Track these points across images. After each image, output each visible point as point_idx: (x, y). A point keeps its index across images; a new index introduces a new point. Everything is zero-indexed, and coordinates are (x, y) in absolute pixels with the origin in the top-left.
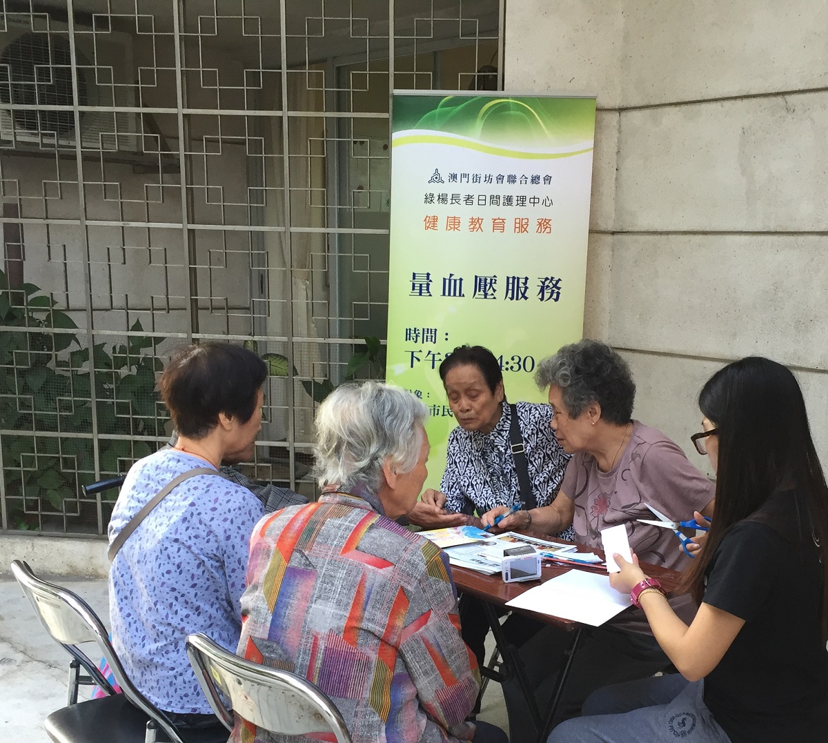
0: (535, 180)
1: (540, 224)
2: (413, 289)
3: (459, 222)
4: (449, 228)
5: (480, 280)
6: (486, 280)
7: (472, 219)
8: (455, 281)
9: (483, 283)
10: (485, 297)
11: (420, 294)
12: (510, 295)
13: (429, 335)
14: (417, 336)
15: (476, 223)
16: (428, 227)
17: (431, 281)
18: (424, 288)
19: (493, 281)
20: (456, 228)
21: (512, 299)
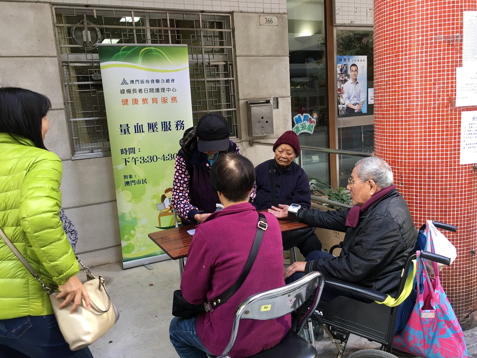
0: (168, 81)
1: (172, 99)
2: (121, 131)
3: (138, 101)
4: (133, 104)
5: (150, 124)
6: (153, 124)
7: (143, 99)
8: (140, 126)
9: (151, 126)
10: (154, 131)
11: (125, 133)
12: (164, 129)
13: (132, 150)
14: (126, 152)
15: (145, 101)
16: (124, 104)
17: (129, 127)
18: (126, 131)
19: (156, 124)
20: (137, 104)
21: (165, 131)
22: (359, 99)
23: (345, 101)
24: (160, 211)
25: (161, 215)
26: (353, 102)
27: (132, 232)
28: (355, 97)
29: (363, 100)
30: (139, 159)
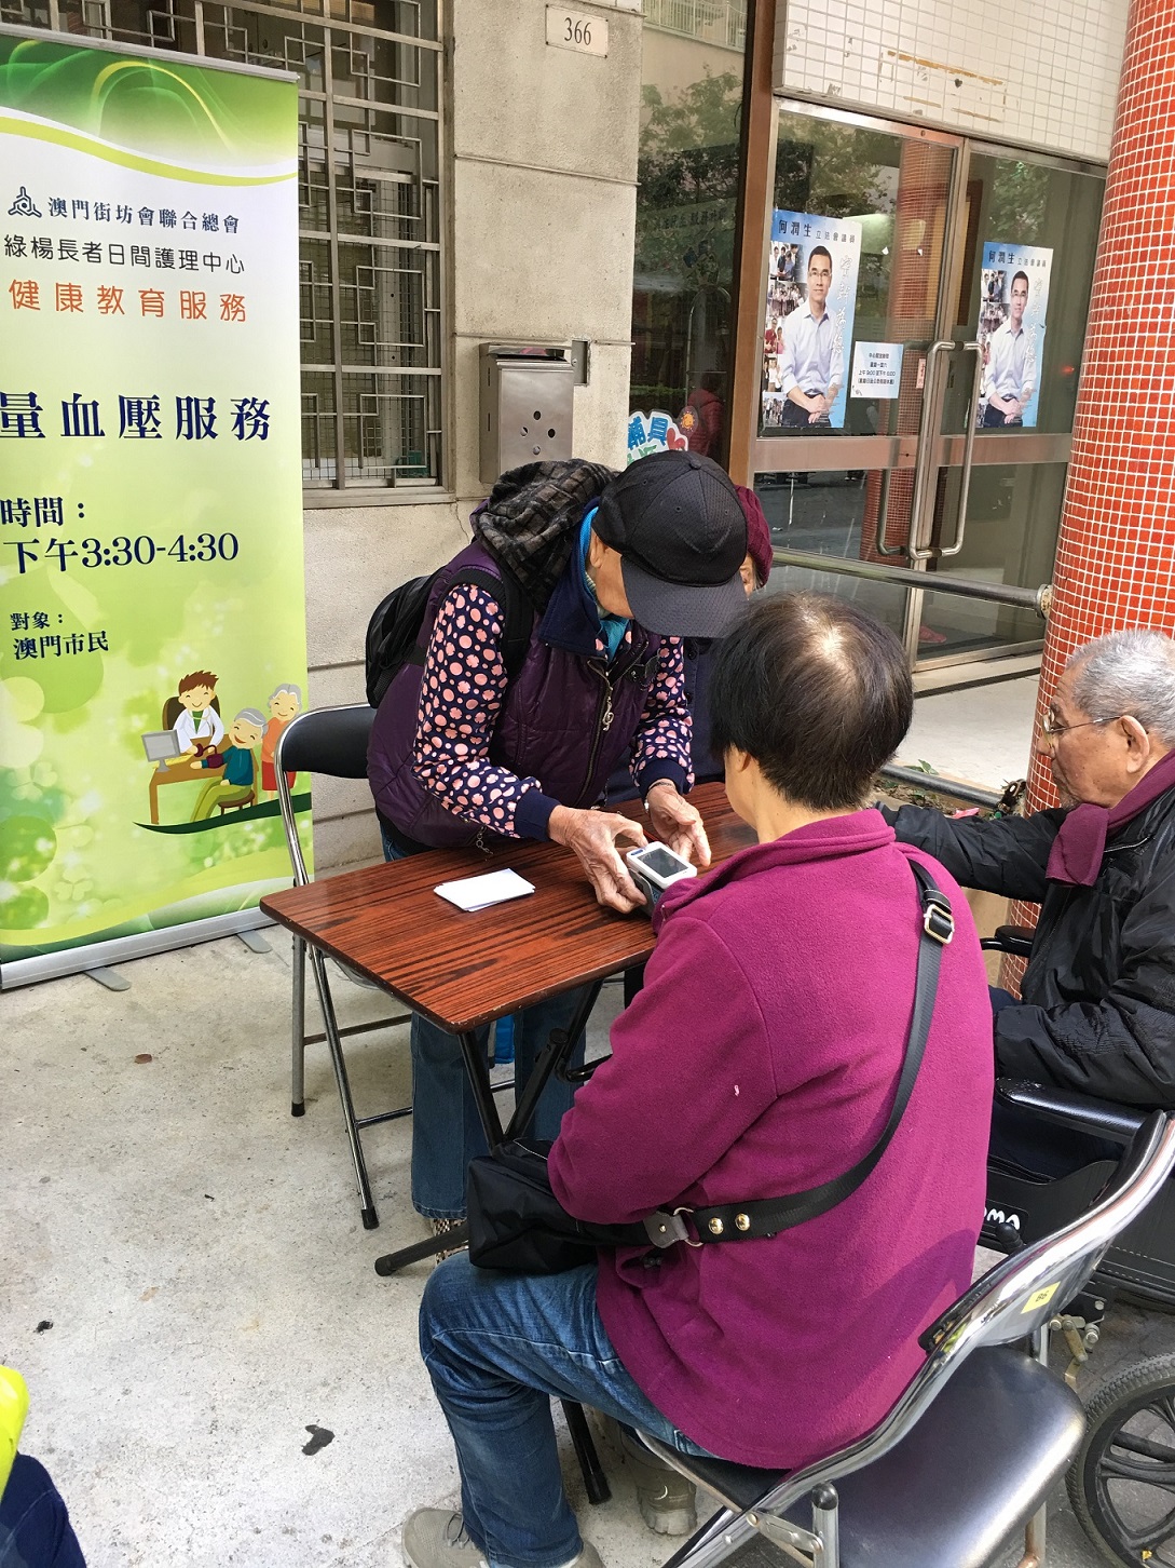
0: (210, 223)
1: (226, 304)
2: (6, 424)
3: (80, 295)
4: (61, 306)
5: (130, 403)
6: (139, 403)
7: (102, 289)
8: (85, 406)
9: (135, 411)
10: (142, 436)
11: (22, 434)
12: (185, 430)
13: (49, 509)
14: (25, 514)
15: (110, 298)
16: (20, 303)
17: (39, 408)
18: (28, 423)
19: (153, 405)
20: (76, 307)
21: (189, 436)
22: (825, 376)
23: (783, 378)
24: (157, 764)
25: (160, 778)
26: (807, 386)
27: (42, 845)
28: (813, 368)
29: (835, 380)
30: (78, 547)
